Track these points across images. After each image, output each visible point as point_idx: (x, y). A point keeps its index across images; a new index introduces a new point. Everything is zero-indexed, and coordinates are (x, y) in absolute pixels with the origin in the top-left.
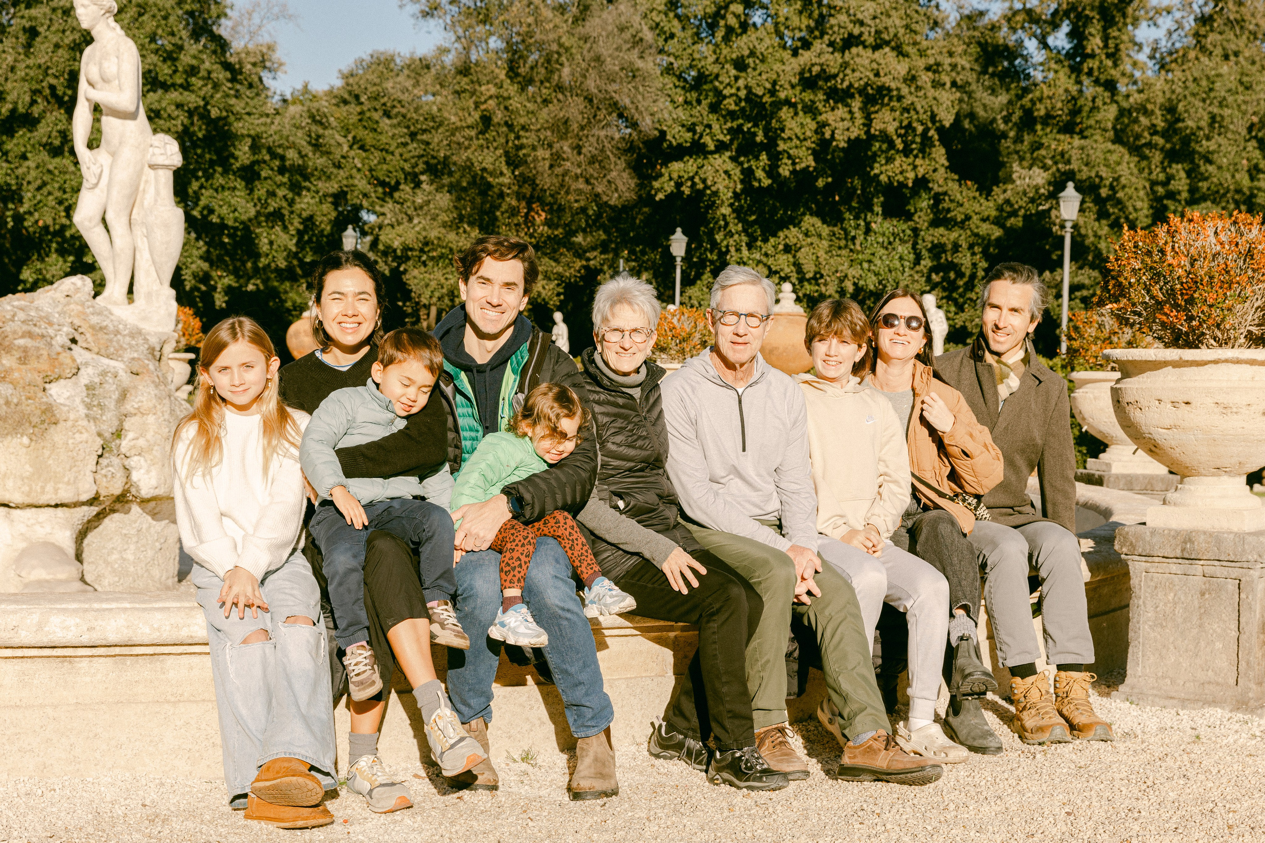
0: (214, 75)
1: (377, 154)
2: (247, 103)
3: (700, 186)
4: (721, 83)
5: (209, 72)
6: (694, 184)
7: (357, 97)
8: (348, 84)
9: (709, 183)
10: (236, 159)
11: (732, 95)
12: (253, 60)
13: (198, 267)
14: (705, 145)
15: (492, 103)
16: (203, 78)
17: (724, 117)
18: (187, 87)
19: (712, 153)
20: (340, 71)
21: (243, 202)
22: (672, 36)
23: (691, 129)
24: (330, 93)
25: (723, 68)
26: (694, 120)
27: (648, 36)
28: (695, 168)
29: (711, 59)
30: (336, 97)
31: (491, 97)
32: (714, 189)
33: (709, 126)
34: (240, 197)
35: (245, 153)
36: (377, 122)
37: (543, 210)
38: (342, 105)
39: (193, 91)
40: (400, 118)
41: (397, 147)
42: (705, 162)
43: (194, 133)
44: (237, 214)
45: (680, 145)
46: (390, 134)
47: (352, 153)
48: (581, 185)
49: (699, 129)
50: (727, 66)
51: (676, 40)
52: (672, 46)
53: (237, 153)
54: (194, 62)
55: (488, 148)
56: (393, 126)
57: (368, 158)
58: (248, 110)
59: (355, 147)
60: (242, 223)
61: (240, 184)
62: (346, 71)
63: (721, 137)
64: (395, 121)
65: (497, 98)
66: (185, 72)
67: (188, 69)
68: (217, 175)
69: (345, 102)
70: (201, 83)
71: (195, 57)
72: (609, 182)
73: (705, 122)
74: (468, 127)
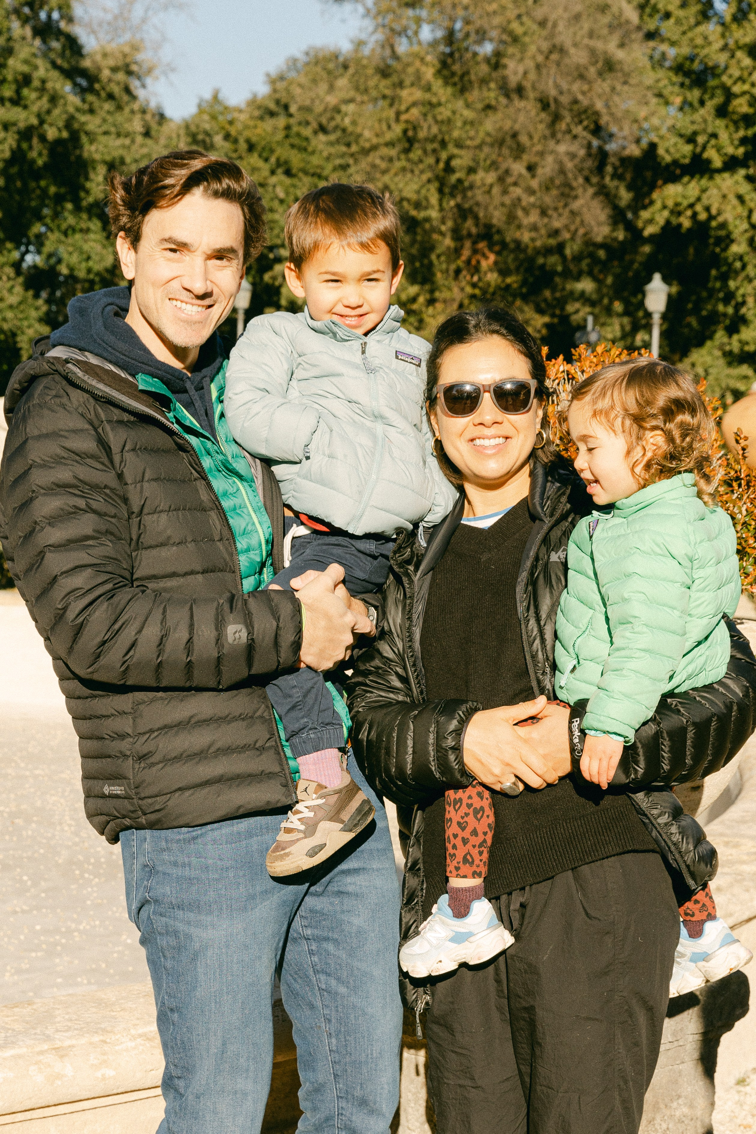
0: (49, 85)
1: (307, 180)
2: (104, 120)
3: (703, 216)
4: (730, 76)
5: (43, 82)
6: (695, 215)
7: (286, 107)
8: (275, 91)
9: (714, 211)
10: (88, 192)
11: (744, 93)
12: (111, 62)
13: (36, 331)
14: (709, 161)
15: (415, 112)
16: (36, 89)
17: (736, 123)
18: (17, 101)
19: (719, 171)
20: (268, 75)
21: (98, 247)
22: (667, 15)
23: (691, 139)
24: (253, 102)
25: (733, 56)
26: (695, 127)
27: (632, 15)
28: (696, 193)
29: (719, 44)
30: (259, 107)
31: (414, 104)
32: (720, 219)
33: (714, 136)
34: (94, 241)
35: (98, 184)
36: (307, 139)
37: (491, 249)
38: (267, 117)
39: (25, 107)
40: (339, 133)
41: (335, 169)
42: (711, 184)
43: (33, 161)
44: (91, 263)
45: (675, 163)
46: (325, 154)
47: (273, 180)
48: (534, 217)
49: (701, 139)
50: (739, 54)
51: (672, 21)
52: (668, 28)
53: (88, 185)
54: (25, 69)
55: (412, 171)
56: (331, 144)
57: (294, 186)
58: (104, 128)
59: (280, 171)
60: (98, 274)
61: (95, 225)
62: (273, 71)
63: (730, 150)
64: (332, 137)
65: (423, 104)
66: (16, 81)
67: (20, 78)
68: (66, 214)
69: (272, 114)
70: (34, 95)
71: (26, 62)
72: (572, 213)
73: (710, 130)
74: (387, 144)
